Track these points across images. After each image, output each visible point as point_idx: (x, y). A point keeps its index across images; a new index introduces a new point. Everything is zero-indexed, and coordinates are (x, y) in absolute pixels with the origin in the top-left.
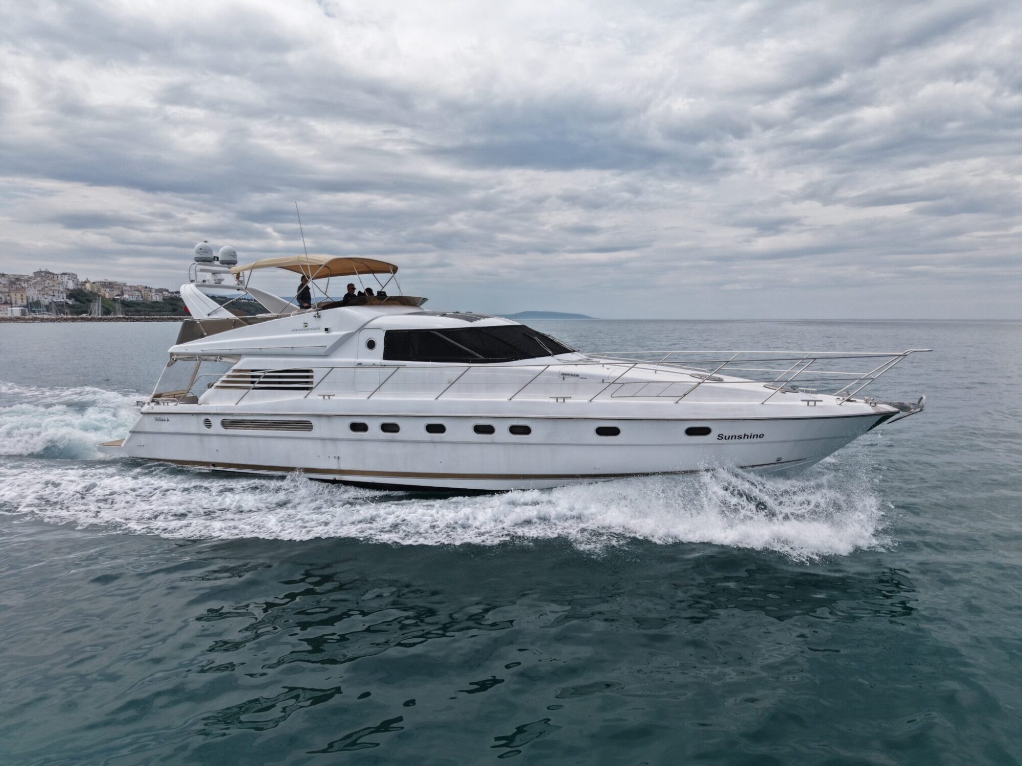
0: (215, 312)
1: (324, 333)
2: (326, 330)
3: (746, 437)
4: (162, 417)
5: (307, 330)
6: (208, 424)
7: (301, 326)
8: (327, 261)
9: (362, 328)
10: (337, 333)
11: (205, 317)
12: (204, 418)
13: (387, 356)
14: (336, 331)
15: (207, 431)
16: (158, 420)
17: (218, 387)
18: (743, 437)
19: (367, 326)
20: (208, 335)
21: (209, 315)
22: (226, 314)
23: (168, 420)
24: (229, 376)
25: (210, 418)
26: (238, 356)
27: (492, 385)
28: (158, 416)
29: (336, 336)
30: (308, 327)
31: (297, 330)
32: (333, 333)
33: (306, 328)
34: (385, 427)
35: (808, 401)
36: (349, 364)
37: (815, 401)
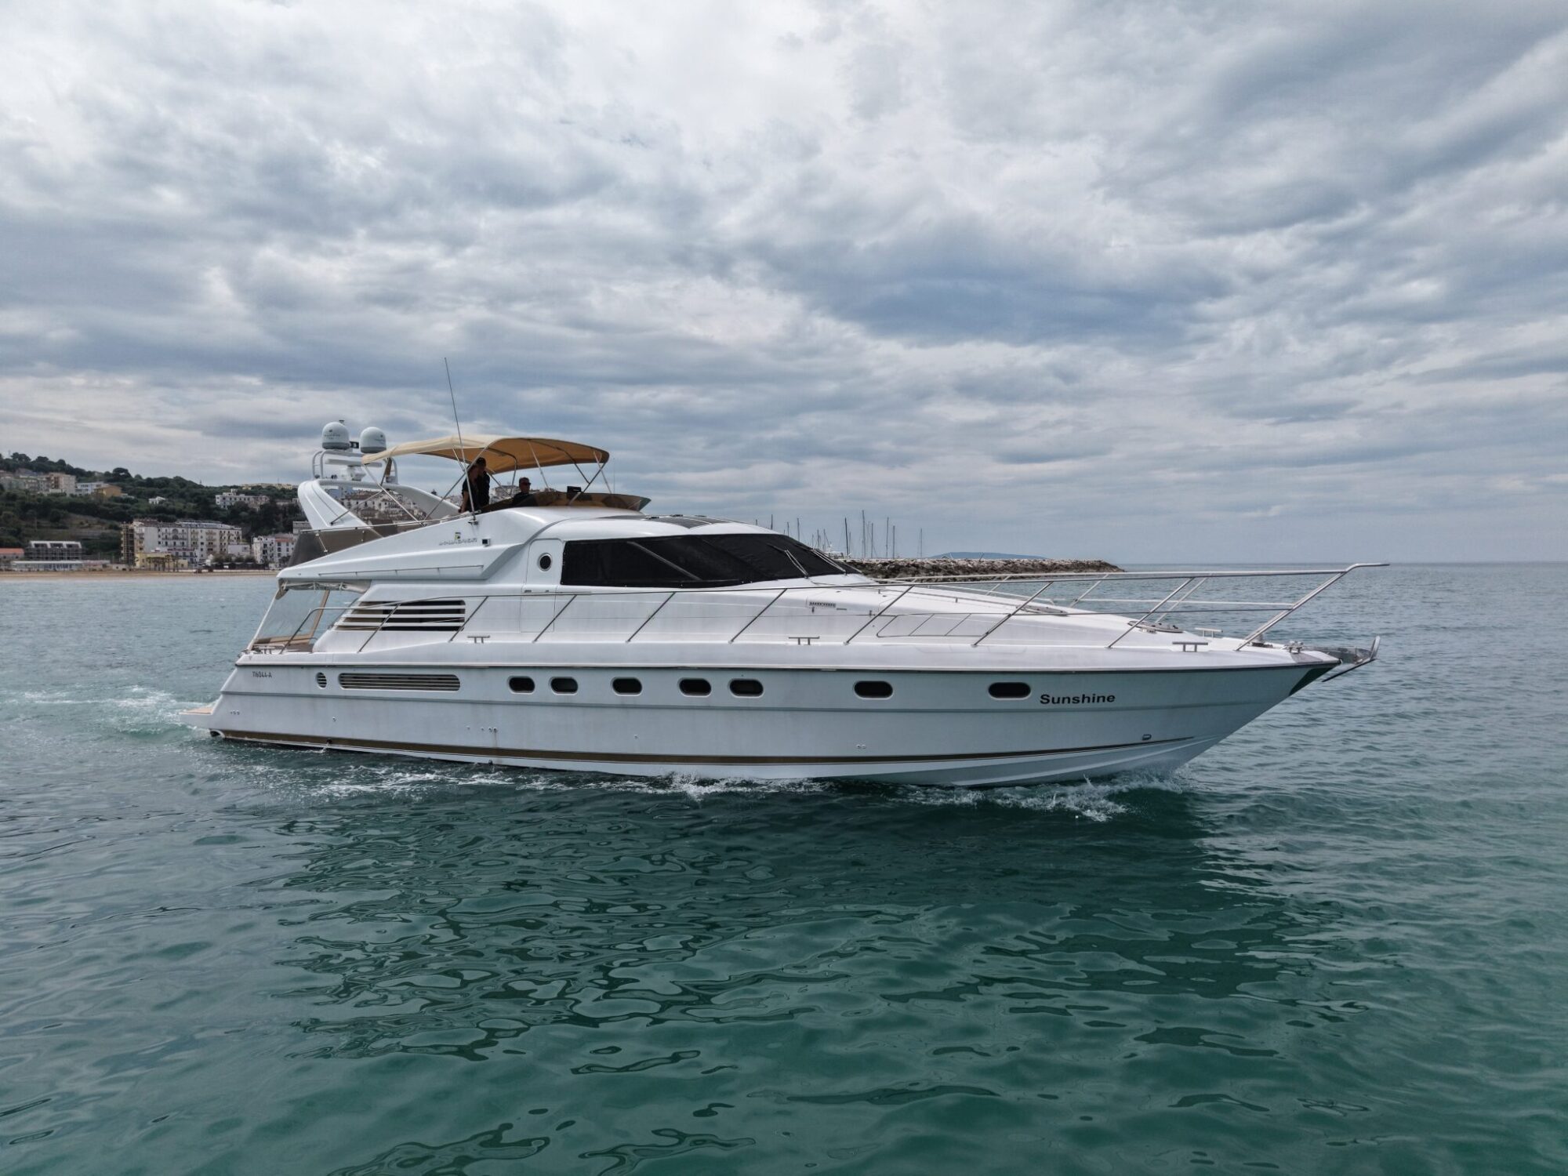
0: (340, 518)
1: (482, 547)
2: (485, 542)
3: (1086, 700)
4: (263, 671)
5: (460, 542)
6: (321, 679)
7: (452, 538)
8: (489, 443)
9: (533, 539)
10: (501, 546)
11: (327, 526)
12: (316, 672)
13: (565, 580)
14: (498, 544)
15: (320, 690)
16: (257, 675)
17: (338, 627)
18: (1081, 699)
19: (542, 535)
20: (329, 552)
21: (332, 524)
22: (354, 523)
23: (270, 676)
24: (353, 611)
25: (325, 672)
26: (366, 582)
27: (709, 618)
28: (258, 670)
29: (497, 550)
30: (461, 539)
31: (446, 543)
32: (494, 547)
33: (457, 539)
35: (1184, 645)
36: (514, 591)
37: (1195, 644)
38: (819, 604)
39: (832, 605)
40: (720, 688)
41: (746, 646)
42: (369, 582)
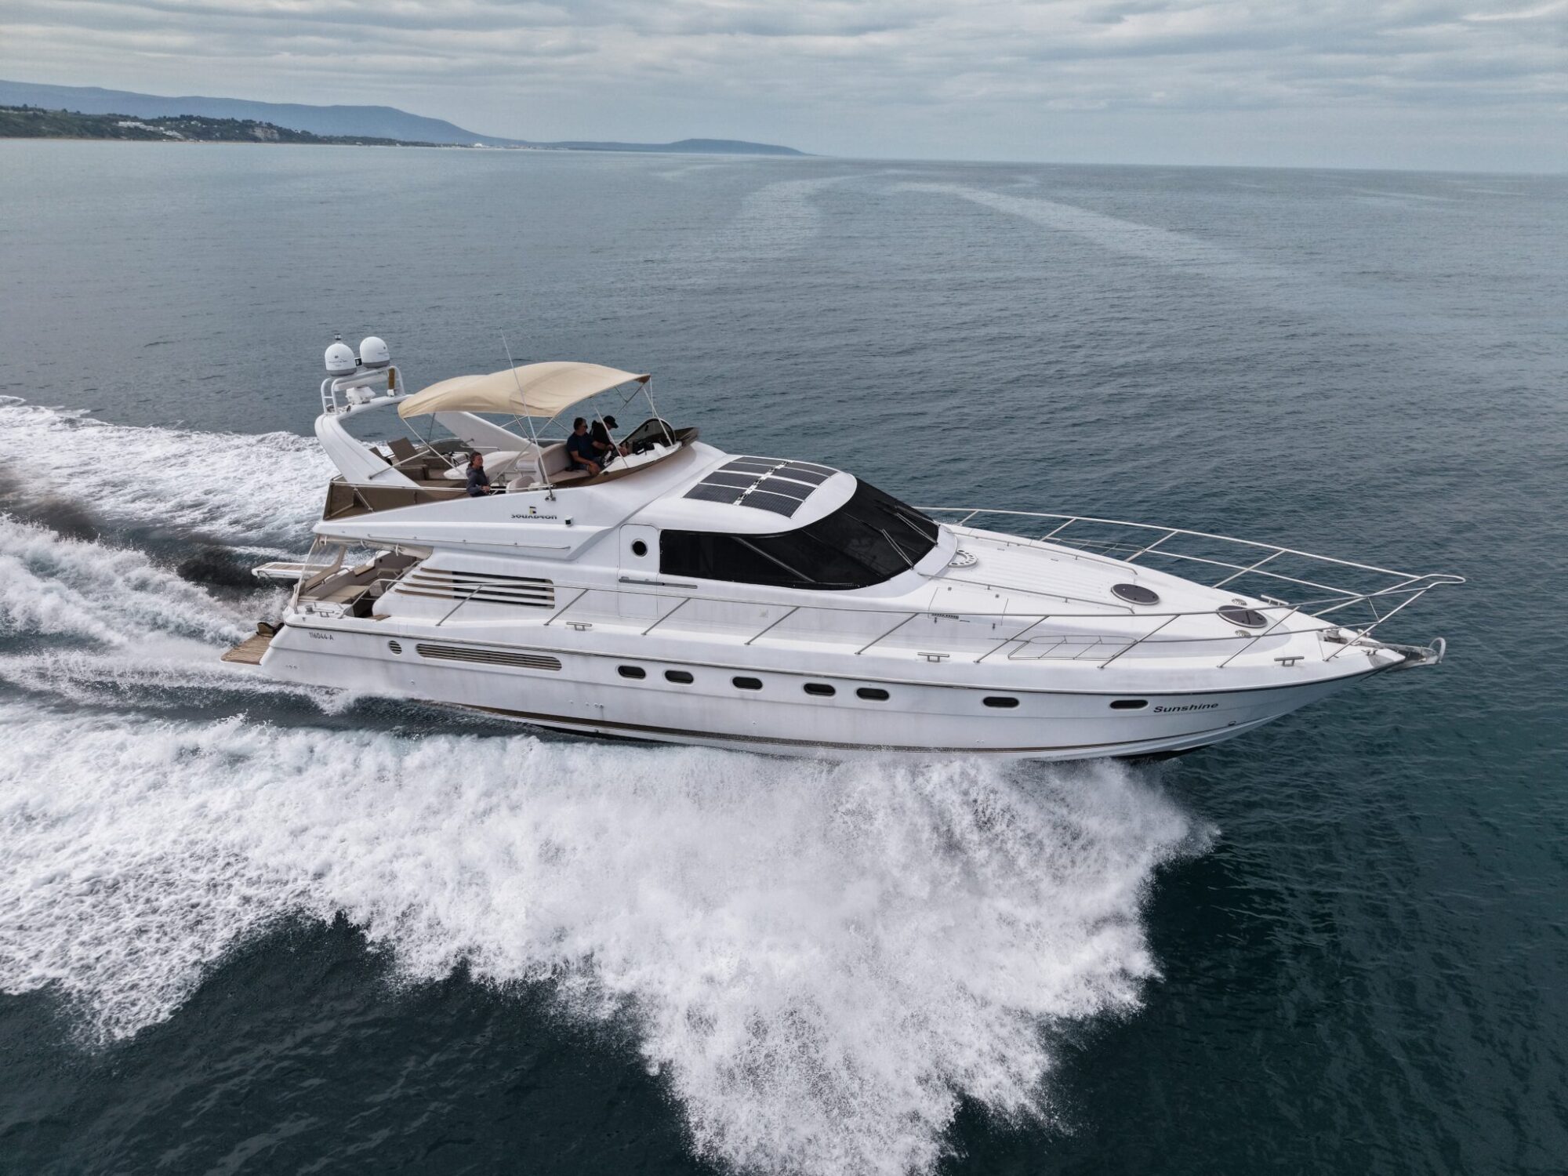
0: (381, 473)
1: (563, 527)
2: (568, 522)
4: (323, 633)
5: (537, 518)
6: (395, 648)
7: (527, 512)
8: (558, 411)
9: (623, 523)
10: (587, 529)
11: (365, 482)
12: (388, 640)
13: (664, 569)
14: (584, 524)
15: (394, 656)
16: (315, 636)
17: (398, 591)
19: (631, 521)
20: (375, 510)
21: (371, 478)
22: (399, 480)
23: (333, 640)
24: (415, 577)
26: (427, 548)
28: (316, 632)
29: (583, 534)
30: (537, 514)
31: (518, 516)
32: (579, 528)
33: (533, 514)
34: (671, 676)
35: (1284, 660)
36: (609, 577)
37: (1293, 659)
38: (942, 615)
39: (955, 616)
40: (845, 694)
41: (874, 659)
42: (429, 549)
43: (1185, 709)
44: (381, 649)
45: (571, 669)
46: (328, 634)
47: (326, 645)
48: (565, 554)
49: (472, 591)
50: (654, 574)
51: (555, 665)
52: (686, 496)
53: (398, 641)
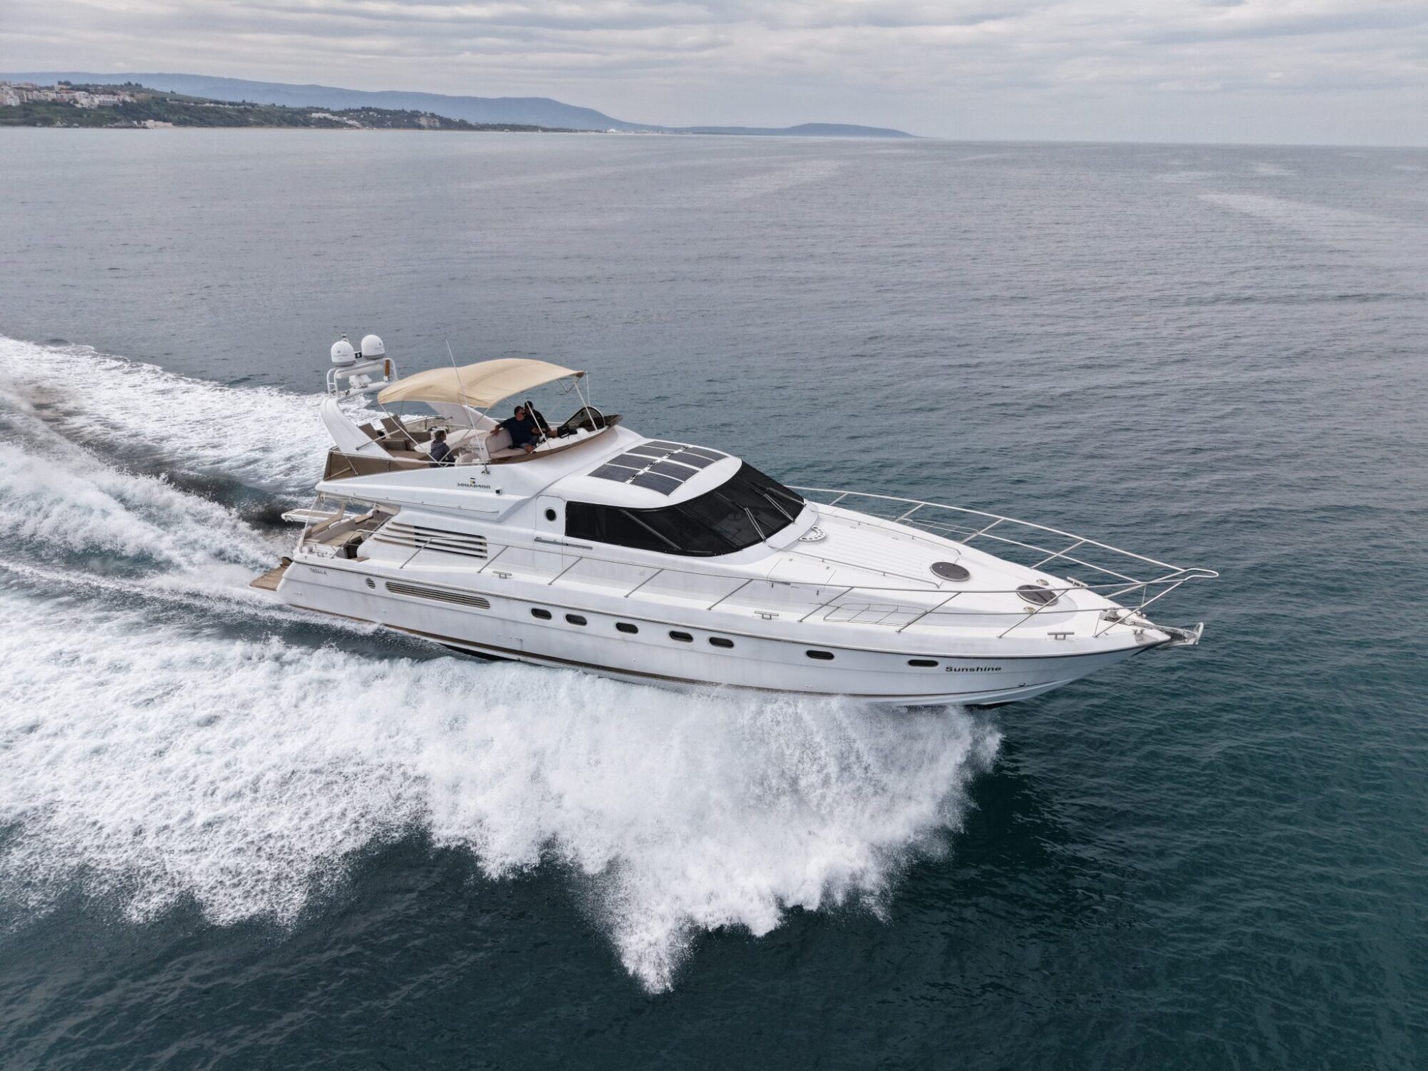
0: (365, 446)
1: (495, 495)
2: (498, 492)
3: (979, 670)
4: (319, 569)
5: (475, 487)
6: (371, 584)
7: (469, 482)
8: (493, 403)
9: (538, 495)
10: (511, 498)
11: (354, 453)
12: (366, 577)
13: (570, 531)
14: (510, 494)
15: (370, 590)
16: (314, 571)
17: (376, 539)
18: (975, 669)
19: (544, 493)
20: (360, 475)
21: (358, 449)
22: (379, 453)
23: (326, 575)
24: (388, 529)
26: (396, 506)
28: (314, 568)
29: (509, 501)
30: (476, 484)
31: (463, 485)
32: (505, 497)
33: (473, 484)
34: (570, 619)
35: (1056, 634)
36: (527, 536)
37: (1065, 634)
38: (777, 582)
39: (788, 584)
40: (701, 640)
41: (720, 615)
42: (398, 507)
43: (972, 670)
44: (359, 584)
45: (497, 608)
46: (323, 570)
47: (322, 579)
48: (496, 517)
49: (425, 542)
50: (560, 535)
51: (485, 604)
52: (590, 475)
53: (372, 578)
